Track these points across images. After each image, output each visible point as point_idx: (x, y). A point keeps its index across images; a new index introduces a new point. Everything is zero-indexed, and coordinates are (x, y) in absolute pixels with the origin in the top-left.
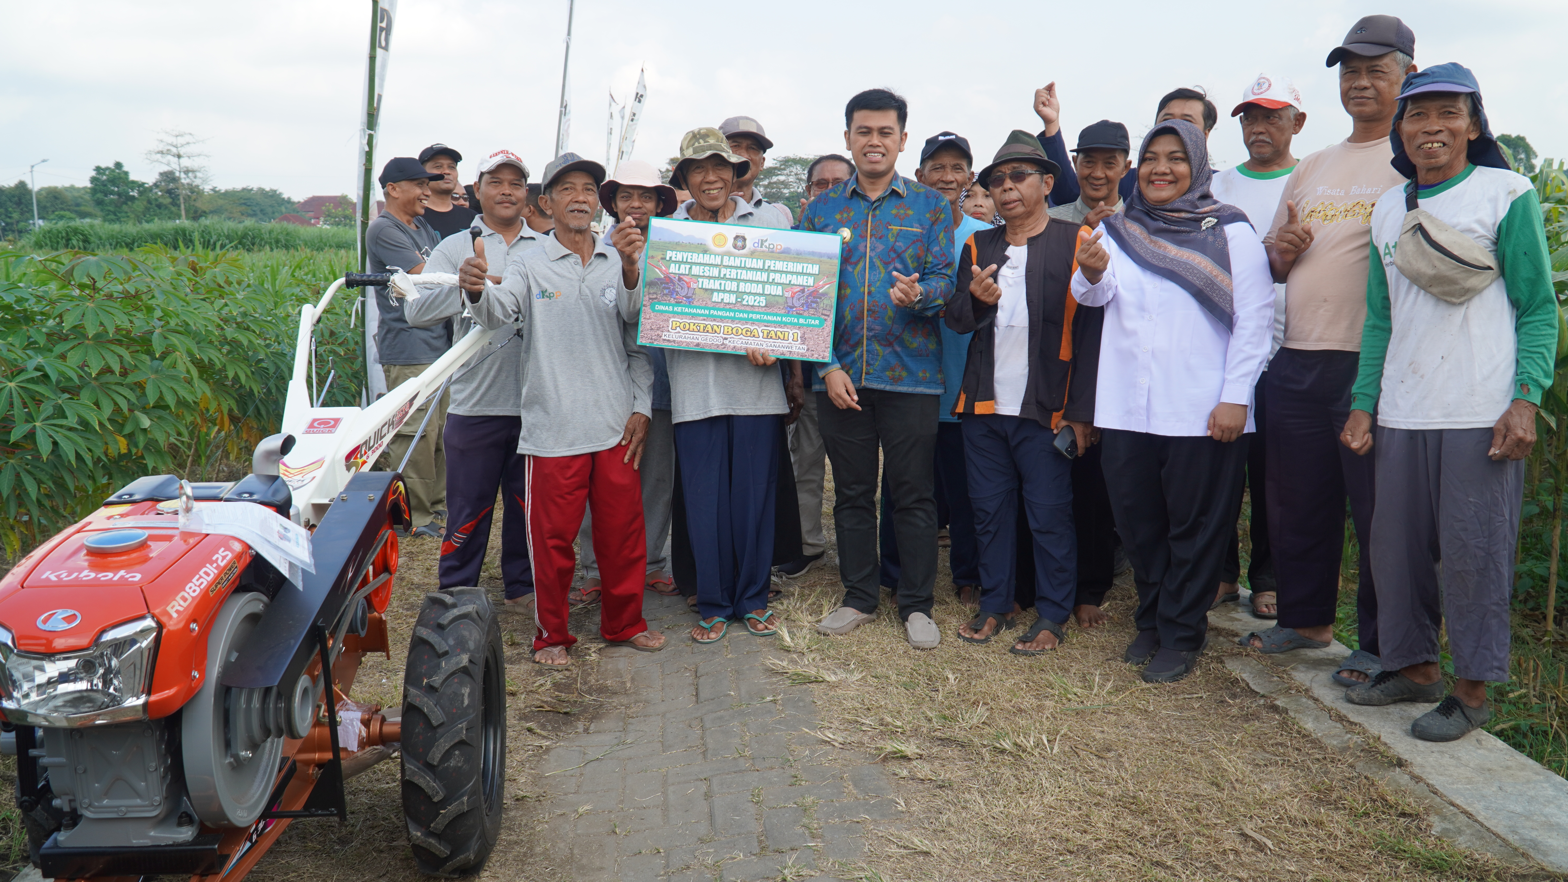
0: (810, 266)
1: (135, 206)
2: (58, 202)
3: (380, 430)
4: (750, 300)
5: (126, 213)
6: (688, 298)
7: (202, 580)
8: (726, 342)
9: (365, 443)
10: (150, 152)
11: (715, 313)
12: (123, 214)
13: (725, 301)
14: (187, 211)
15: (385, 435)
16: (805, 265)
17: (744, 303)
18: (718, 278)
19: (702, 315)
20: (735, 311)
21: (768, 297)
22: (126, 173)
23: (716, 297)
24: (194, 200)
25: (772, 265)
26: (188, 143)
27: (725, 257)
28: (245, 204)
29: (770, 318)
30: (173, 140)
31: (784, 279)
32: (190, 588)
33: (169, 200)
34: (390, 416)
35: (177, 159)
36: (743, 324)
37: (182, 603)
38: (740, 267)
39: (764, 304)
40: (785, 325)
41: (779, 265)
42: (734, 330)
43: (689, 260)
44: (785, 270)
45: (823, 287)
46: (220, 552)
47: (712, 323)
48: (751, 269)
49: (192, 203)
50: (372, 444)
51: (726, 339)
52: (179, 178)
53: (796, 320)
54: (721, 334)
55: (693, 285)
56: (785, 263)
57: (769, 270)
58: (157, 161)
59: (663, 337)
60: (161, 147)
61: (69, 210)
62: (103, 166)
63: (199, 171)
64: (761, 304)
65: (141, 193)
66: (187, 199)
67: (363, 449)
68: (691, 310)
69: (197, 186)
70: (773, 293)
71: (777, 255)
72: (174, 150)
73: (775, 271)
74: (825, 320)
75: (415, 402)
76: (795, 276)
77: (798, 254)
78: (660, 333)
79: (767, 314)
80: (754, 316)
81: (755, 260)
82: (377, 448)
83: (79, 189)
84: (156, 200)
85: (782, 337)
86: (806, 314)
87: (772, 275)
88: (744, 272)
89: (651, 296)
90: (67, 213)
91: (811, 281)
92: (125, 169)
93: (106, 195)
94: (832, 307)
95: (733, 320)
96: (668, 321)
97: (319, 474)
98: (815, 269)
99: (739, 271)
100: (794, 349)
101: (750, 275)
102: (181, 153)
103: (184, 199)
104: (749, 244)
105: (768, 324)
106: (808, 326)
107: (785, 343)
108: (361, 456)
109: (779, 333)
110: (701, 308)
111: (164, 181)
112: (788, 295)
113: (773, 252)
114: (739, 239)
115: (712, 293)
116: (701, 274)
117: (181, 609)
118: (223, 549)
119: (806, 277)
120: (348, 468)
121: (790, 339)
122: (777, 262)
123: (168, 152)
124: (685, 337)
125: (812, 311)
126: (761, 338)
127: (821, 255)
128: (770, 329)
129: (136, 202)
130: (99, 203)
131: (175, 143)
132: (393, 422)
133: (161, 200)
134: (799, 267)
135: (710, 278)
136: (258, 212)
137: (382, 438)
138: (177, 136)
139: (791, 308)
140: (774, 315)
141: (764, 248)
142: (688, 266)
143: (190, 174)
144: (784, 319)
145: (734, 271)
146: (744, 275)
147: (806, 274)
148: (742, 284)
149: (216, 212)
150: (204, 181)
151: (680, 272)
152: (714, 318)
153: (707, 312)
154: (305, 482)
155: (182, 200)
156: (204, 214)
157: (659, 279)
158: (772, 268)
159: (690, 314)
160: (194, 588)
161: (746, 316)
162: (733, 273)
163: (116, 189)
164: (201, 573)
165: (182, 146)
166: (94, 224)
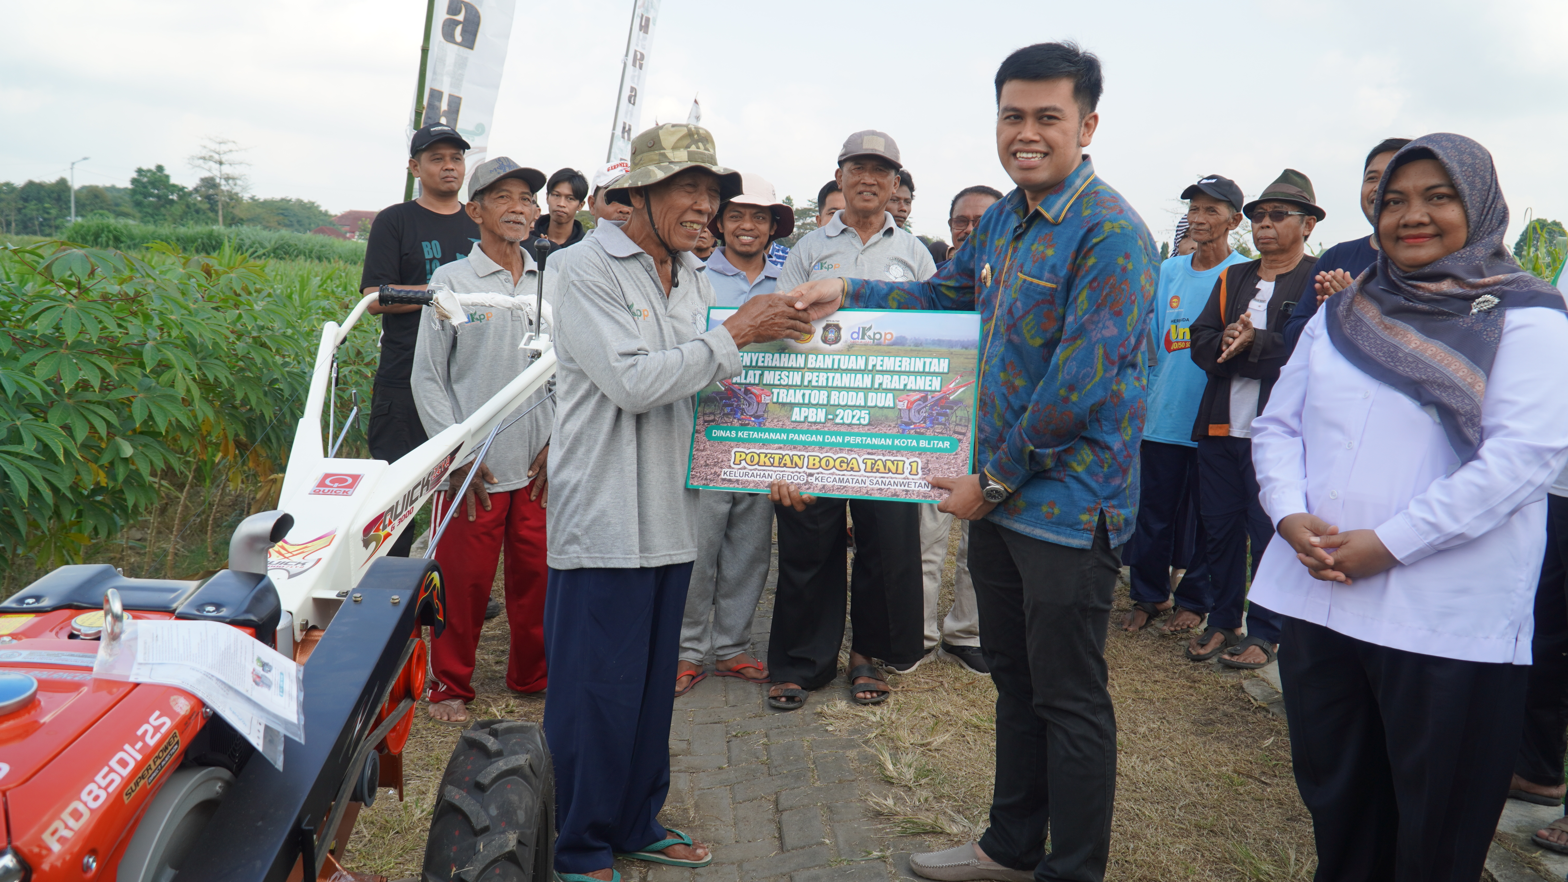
0: (935, 361)
1: (173, 209)
2: (98, 201)
3: (411, 493)
4: (846, 416)
5: (164, 215)
6: (757, 417)
7: (113, 775)
8: (812, 479)
9: (391, 509)
10: (193, 158)
11: (796, 437)
12: (161, 217)
13: (810, 419)
14: (224, 217)
15: (417, 499)
16: (928, 360)
17: (838, 420)
18: (800, 386)
19: (777, 441)
20: (824, 434)
21: (872, 410)
22: (167, 177)
23: (797, 415)
24: (233, 207)
25: (879, 363)
26: (231, 151)
27: (810, 356)
28: (282, 214)
29: (876, 441)
30: (216, 147)
31: (896, 382)
32: (90, 793)
33: (208, 206)
34: (425, 475)
35: (218, 166)
36: (836, 453)
37: (71, 822)
38: (832, 370)
39: (866, 422)
40: (899, 451)
41: (890, 363)
42: (823, 462)
43: (760, 364)
44: (897, 369)
45: (955, 391)
46: (152, 720)
47: (791, 453)
48: (847, 371)
49: (230, 210)
50: (399, 511)
51: (811, 475)
52: (219, 185)
53: (914, 443)
54: (805, 469)
55: (765, 399)
56: (898, 359)
57: (873, 371)
58: (199, 166)
59: (722, 476)
60: (204, 153)
61: (108, 210)
62: (145, 168)
63: (239, 179)
64: (863, 422)
65: (180, 198)
66: (226, 205)
67: (388, 518)
68: (762, 435)
69: (236, 194)
70: (880, 405)
71: (885, 348)
72: (216, 157)
73: (883, 372)
74: (960, 440)
75: (457, 455)
76: (912, 378)
77: (916, 345)
78: (717, 469)
79: (871, 436)
80: (852, 440)
81: (853, 358)
82: (405, 516)
83: (119, 190)
84: (195, 204)
85: (893, 469)
86: (929, 433)
87: (878, 378)
88: (838, 375)
89: (707, 418)
90: (106, 212)
91: (936, 384)
92: (167, 172)
93: (145, 197)
94: (969, 420)
95: (821, 447)
96: (729, 452)
97: (326, 554)
98: (943, 365)
99: (831, 375)
100: (912, 487)
101: (846, 380)
102: (223, 160)
103: (223, 205)
104: (845, 335)
105: (872, 450)
106: (934, 450)
107: (899, 478)
108: (384, 528)
109: (889, 464)
110: (775, 431)
111: (204, 186)
112: (902, 405)
113: (879, 344)
114: (831, 329)
115: (792, 410)
116: (777, 382)
117: (68, 834)
118: (157, 713)
119: (929, 378)
120: (366, 544)
121: (907, 472)
122: (886, 359)
123: (211, 158)
124: (753, 474)
125: (938, 428)
126: (862, 472)
127: (951, 344)
128: (876, 458)
129: (175, 206)
130: (138, 204)
131: (217, 150)
132: (428, 481)
133: (199, 205)
134: (918, 364)
135: (788, 387)
136: (295, 223)
137: (412, 502)
138: (220, 143)
139: (907, 424)
140: (881, 436)
141: (867, 340)
142: (758, 373)
143: (231, 182)
144: (896, 442)
145: (823, 376)
146: (838, 380)
147: (930, 373)
148: (834, 394)
149: (253, 220)
150: (244, 189)
151: (748, 382)
152: (794, 445)
153: (784, 436)
154: (306, 567)
155: (220, 206)
156: (240, 221)
157: (719, 393)
158: (878, 368)
159: (760, 440)
160: (97, 791)
161: (840, 439)
162: (822, 379)
163: (156, 192)
164: (113, 763)
165: (225, 153)
166: (133, 225)
